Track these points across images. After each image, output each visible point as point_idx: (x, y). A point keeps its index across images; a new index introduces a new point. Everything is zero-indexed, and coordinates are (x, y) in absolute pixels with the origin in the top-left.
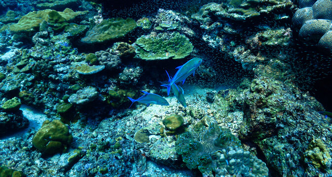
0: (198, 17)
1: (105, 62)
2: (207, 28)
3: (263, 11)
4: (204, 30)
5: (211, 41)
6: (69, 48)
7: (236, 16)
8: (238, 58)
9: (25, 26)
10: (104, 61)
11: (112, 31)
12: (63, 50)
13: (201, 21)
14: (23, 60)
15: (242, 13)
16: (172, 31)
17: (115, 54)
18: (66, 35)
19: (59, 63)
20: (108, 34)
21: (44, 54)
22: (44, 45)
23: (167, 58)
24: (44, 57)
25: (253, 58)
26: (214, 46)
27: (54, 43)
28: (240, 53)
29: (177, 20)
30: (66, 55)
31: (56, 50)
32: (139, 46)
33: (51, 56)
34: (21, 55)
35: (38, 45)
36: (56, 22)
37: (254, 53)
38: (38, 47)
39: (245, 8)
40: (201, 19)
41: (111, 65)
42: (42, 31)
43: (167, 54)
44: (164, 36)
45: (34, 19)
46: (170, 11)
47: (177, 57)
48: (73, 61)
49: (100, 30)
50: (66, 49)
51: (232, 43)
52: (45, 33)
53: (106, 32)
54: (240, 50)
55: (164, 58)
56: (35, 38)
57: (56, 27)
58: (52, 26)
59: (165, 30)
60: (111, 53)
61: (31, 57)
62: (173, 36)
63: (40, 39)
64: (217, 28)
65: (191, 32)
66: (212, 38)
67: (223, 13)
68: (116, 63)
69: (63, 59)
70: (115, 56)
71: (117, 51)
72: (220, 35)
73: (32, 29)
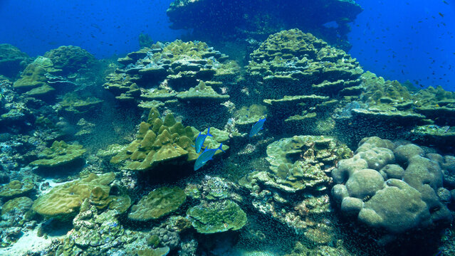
0: (248, 186)
1: (168, 243)
2: (257, 195)
3: (308, 184)
4: (254, 197)
5: (261, 207)
6: (118, 228)
7: (287, 189)
8: (290, 224)
9: (62, 207)
10: (166, 241)
11: (165, 205)
12: (113, 231)
13: (251, 189)
14: (67, 250)
15: (291, 186)
16: (223, 200)
17: (173, 231)
18: (113, 213)
19: (110, 248)
20: (162, 208)
21: (92, 240)
22: (90, 229)
23: (226, 230)
24: (93, 243)
25: (303, 224)
26: (264, 212)
27: (100, 225)
28: (292, 219)
29: (226, 188)
30: (116, 237)
31: (105, 233)
32: (195, 219)
33: (99, 240)
34: (62, 244)
35: (83, 230)
36: (100, 199)
37: (303, 218)
38: (83, 232)
39: (293, 181)
40: (251, 187)
41: (173, 245)
42: (85, 211)
43: (225, 226)
44: (218, 205)
45: (68, 197)
46: (218, 179)
47: (235, 229)
48: (125, 243)
49: (151, 204)
50: (116, 230)
51: (284, 210)
52: (89, 212)
53: (159, 206)
54: (291, 216)
55: (224, 230)
56: (76, 221)
57: (101, 205)
58: (96, 205)
59: (217, 199)
60: (169, 230)
61: (75, 244)
62: (226, 205)
63: (85, 222)
64: (267, 195)
65: (238, 197)
66: (262, 204)
67: (271, 182)
68: (177, 241)
69: (115, 243)
70: (174, 233)
71: (175, 228)
72: (270, 202)
73: (71, 210)
